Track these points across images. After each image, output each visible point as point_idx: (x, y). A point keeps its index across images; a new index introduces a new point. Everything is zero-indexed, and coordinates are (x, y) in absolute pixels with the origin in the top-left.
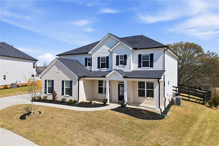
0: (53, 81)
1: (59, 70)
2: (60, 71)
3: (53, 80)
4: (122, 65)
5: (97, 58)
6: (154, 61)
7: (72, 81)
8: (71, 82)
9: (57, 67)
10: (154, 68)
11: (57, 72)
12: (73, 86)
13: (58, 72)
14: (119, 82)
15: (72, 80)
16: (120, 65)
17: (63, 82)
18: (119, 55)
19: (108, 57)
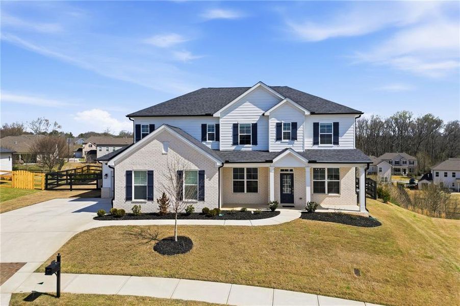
0: (150, 174)
1: (169, 149)
2: (172, 151)
3: (152, 171)
4: (287, 141)
5: (232, 125)
6: (339, 135)
7: (204, 171)
8: (202, 174)
9: (163, 142)
10: (340, 145)
11: (163, 154)
12: (206, 181)
13: (166, 154)
14: (282, 170)
15: (202, 169)
16: (283, 140)
17: (180, 174)
18: (282, 121)
19: (256, 124)
